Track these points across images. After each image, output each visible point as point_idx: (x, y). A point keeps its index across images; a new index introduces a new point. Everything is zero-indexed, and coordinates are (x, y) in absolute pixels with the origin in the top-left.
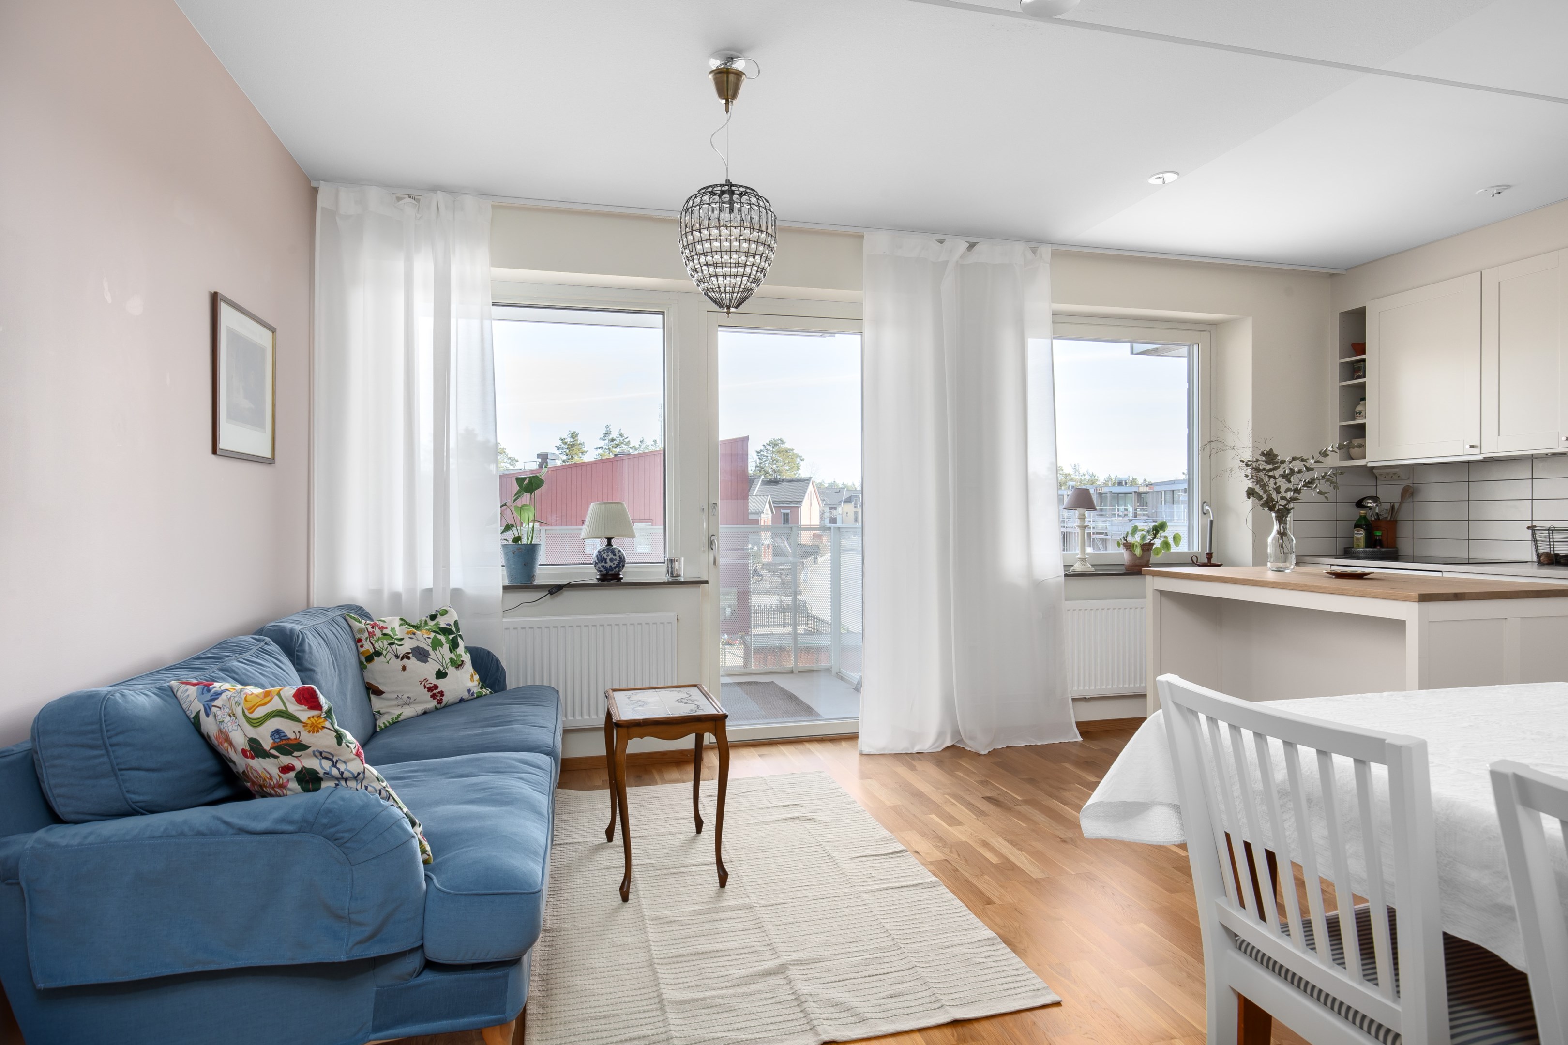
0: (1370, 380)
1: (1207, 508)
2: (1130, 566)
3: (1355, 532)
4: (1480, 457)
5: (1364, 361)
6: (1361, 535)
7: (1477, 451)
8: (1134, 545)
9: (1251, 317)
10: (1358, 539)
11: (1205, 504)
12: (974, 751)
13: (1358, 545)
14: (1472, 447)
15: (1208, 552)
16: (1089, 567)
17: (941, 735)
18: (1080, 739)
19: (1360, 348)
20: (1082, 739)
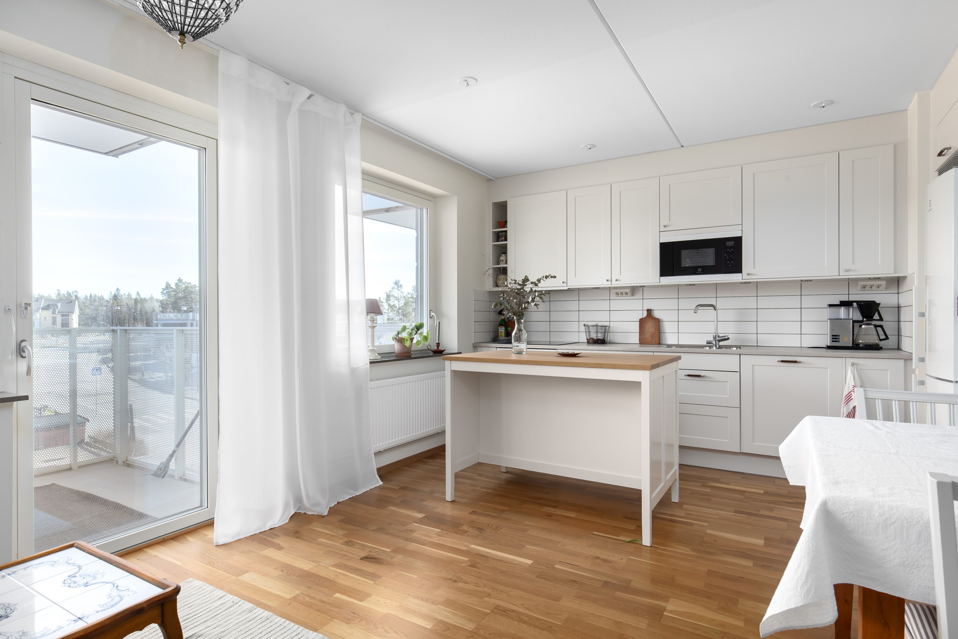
0: (510, 243)
1: (433, 314)
2: (400, 353)
3: (500, 328)
4: (566, 288)
5: (506, 232)
6: (503, 330)
7: (565, 285)
8: (404, 339)
9: (457, 196)
10: (501, 332)
11: (431, 312)
12: (316, 513)
13: (501, 335)
14: (563, 282)
15: (437, 342)
16: (377, 356)
17: (286, 506)
18: (381, 483)
19: (504, 224)
20: (382, 483)
